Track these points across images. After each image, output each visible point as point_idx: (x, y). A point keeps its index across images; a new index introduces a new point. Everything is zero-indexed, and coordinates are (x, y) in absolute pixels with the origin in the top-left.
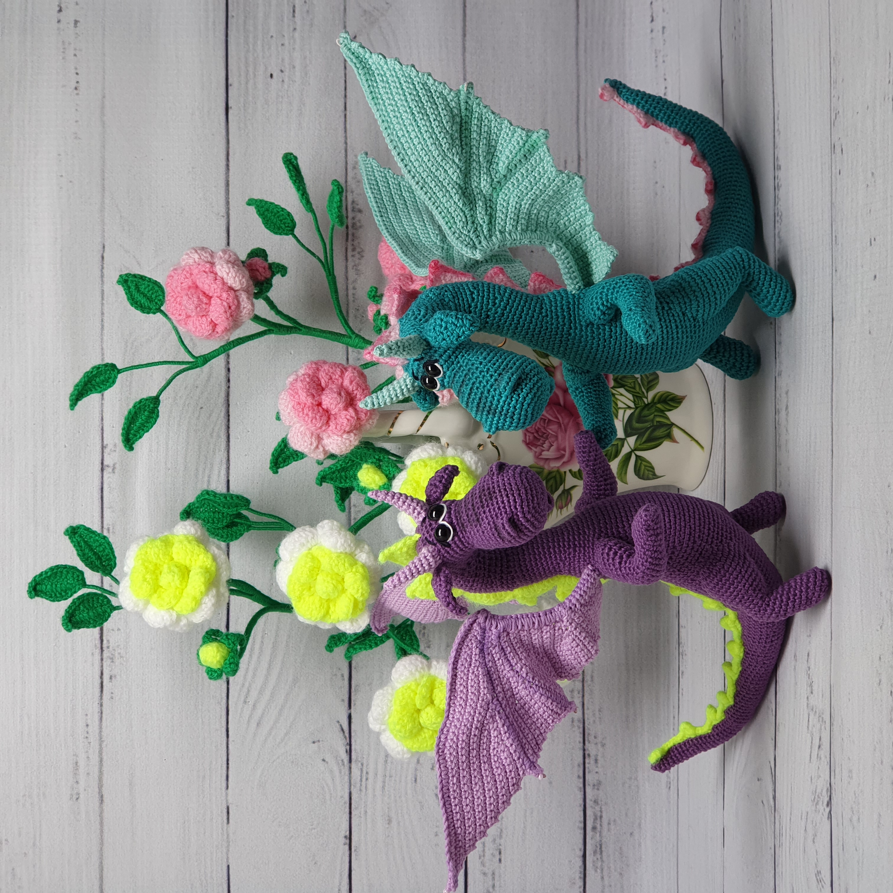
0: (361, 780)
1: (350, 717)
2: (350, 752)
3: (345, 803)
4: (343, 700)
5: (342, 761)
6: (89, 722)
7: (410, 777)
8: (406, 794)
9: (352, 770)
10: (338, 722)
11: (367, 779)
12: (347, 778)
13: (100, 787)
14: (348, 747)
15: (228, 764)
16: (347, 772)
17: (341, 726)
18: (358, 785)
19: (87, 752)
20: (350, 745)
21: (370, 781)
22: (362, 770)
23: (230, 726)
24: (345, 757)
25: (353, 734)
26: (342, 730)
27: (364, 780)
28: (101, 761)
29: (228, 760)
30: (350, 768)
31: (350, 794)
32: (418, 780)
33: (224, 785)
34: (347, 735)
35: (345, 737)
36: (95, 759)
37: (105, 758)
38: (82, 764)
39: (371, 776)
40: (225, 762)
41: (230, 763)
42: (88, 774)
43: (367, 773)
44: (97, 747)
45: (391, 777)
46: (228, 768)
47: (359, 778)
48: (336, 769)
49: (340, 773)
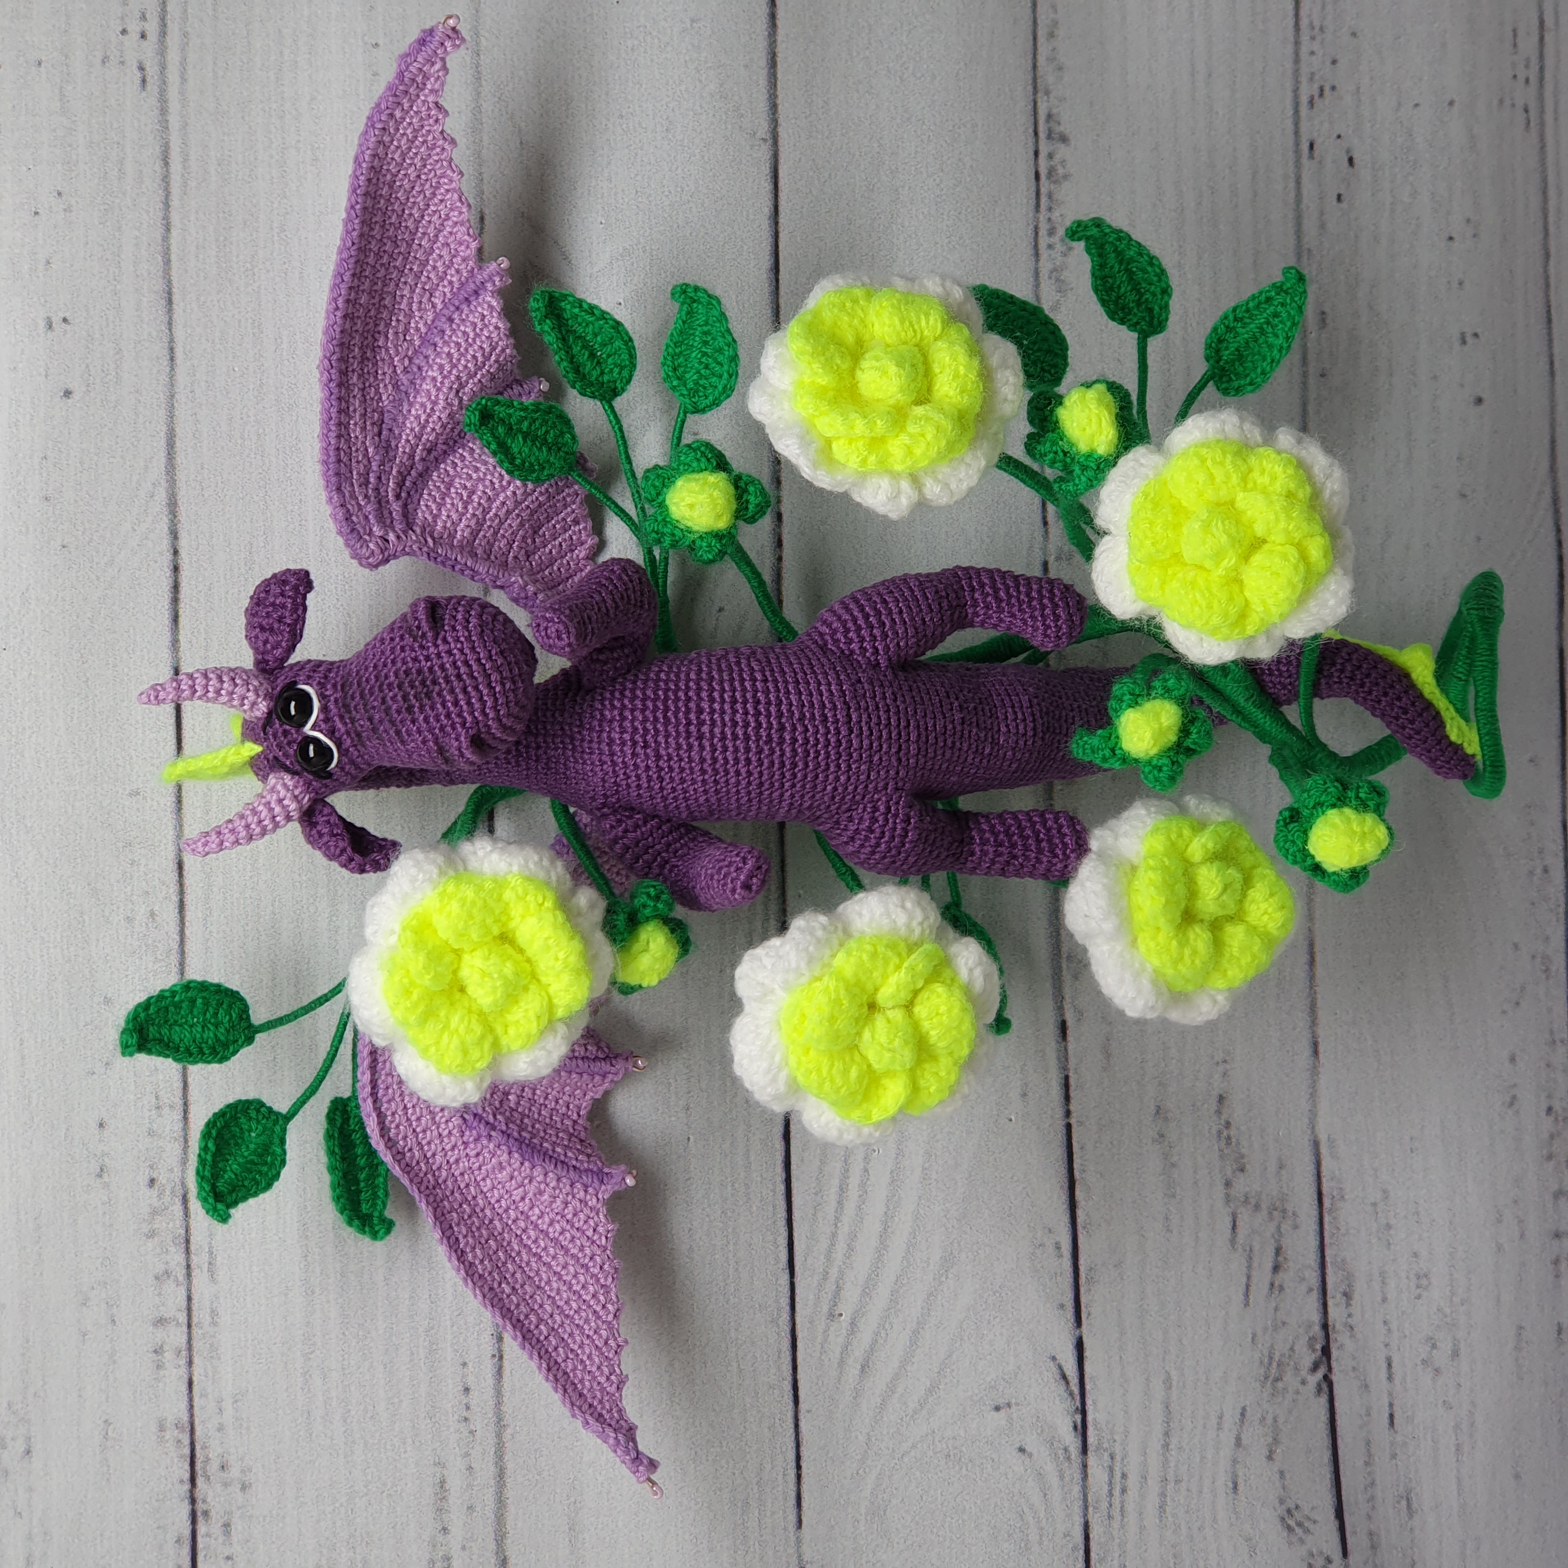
0: (1111, 1494)
1: (1080, 1346)
2: (1082, 1430)
3: (1074, 1549)
4: (1062, 1306)
5: (1066, 1450)
6: (471, 1381)
7: (1223, 1480)
8: (1215, 1520)
9: (1090, 1471)
10: (1054, 1359)
11: (1124, 1491)
12: (1076, 1489)
13: (500, 1538)
14: (1078, 1418)
15: (799, 1467)
16: (1078, 1476)
17: (1060, 1368)
18: (1104, 1505)
19: (467, 1454)
20: (1084, 1413)
21: (1133, 1494)
22: (1111, 1469)
23: (800, 1376)
24: (1072, 1441)
25: (1088, 1387)
26: (1064, 1377)
27: (1117, 1492)
28: (501, 1475)
29: (798, 1458)
30: (1085, 1466)
31: (1086, 1526)
32: (1241, 1487)
33: (792, 1518)
34: (1076, 1390)
35: (1071, 1394)
36: (486, 1472)
37: (510, 1466)
38: (455, 1483)
39: (1133, 1481)
40: (794, 1464)
41: (804, 1465)
42: (470, 1508)
43: (1124, 1476)
44: (492, 1440)
45: (1178, 1482)
46: (799, 1477)
47: (1106, 1488)
48: (1050, 1468)
49: (1062, 1477)
